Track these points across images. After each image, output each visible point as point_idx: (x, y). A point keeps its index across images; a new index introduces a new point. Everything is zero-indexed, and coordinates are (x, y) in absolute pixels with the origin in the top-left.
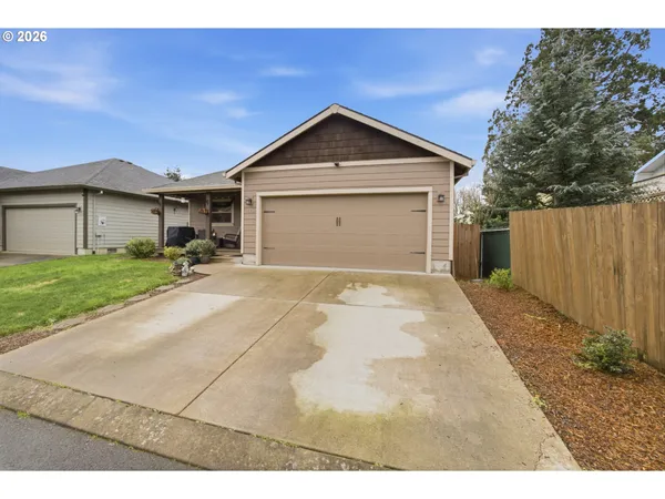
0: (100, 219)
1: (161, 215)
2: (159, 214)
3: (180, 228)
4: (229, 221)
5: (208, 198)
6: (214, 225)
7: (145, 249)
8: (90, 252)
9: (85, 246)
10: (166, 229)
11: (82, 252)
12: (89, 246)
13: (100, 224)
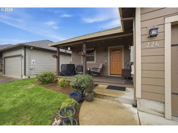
0: (32, 61)
1: (58, 58)
2: (57, 58)
3: (68, 65)
4: (94, 60)
5: (84, 46)
6: (88, 62)
7: (47, 79)
8: (27, 77)
9: (25, 75)
10: (60, 66)
11: (24, 77)
12: (27, 74)
13: (32, 63)
